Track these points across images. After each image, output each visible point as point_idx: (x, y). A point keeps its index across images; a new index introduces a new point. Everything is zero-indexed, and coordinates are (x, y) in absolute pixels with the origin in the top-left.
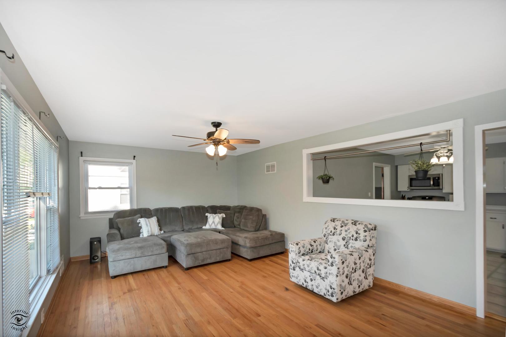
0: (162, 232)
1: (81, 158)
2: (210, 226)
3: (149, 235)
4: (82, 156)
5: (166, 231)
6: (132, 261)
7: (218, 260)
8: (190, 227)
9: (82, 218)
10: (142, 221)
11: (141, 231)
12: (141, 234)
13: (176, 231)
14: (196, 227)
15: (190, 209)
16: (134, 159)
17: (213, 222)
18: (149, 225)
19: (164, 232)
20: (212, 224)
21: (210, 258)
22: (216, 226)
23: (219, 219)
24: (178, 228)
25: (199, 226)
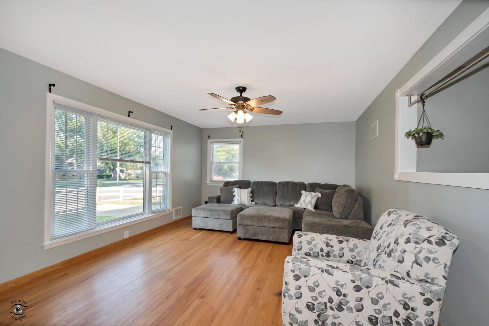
0: (254, 203)
1: (208, 140)
2: (301, 204)
3: (239, 203)
4: (209, 139)
5: (257, 202)
6: (206, 220)
7: (271, 239)
8: (282, 203)
9: (208, 184)
10: (236, 191)
11: (234, 199)
12: (233, 202)
13: (267, 204)
14: (288, 204)
15: (286, 184)
16: (242, 138)
17: (304, 201)
18: (239, 194)
19: (256, 203)
20: (303, 202)
21: (262, 234)
22: (306, 205)
23: (312, 198)
24: (268, 202)
25: (292, 203)
